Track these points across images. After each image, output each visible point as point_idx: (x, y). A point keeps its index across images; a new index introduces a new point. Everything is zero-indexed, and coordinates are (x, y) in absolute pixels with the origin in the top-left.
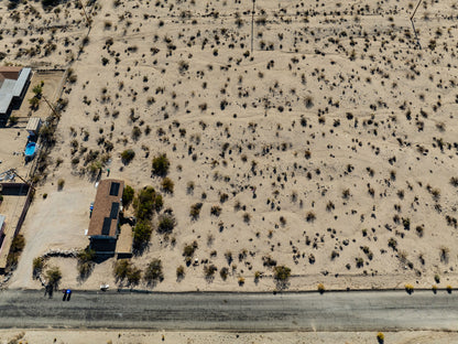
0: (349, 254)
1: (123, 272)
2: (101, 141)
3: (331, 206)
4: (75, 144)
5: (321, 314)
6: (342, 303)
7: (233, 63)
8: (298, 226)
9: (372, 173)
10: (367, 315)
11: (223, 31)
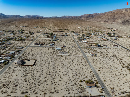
2: (78, 89)
4: (80, 93)
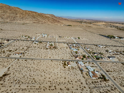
7: (56, 79)
11: (59, 85)
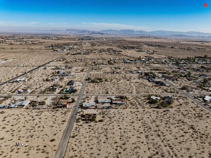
0: (75, 148)
1: (79, 119)
3: (88, 146)
5: (63, 142)
6: (65, 146)
8: (84, 140)
9: (98, 155)
10: (61, 149)
11: (150, 128)
